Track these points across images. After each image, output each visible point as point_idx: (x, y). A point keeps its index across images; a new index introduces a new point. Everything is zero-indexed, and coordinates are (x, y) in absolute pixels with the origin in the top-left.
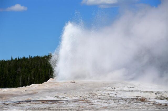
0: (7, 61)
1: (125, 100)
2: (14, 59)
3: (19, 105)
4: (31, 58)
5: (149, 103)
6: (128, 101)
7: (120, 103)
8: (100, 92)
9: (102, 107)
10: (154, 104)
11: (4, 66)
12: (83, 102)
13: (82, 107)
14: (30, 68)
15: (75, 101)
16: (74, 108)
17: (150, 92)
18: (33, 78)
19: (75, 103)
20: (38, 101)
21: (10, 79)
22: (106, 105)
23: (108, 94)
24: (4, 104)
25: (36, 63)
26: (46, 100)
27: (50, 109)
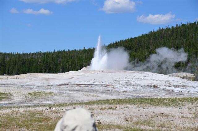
0: (51, 53)
1: (141, 86)
2: (56, 51)
3: (59, 86)
4: (69, 51)
5: (160, 89)
6: (144, 87)
7: (138, 88)
8: (122, 79)
9: (123, 91)
10: (163, 89)
11: (48, 57)
12: (108, 86)
13: (108, 90)
14: (68, 58)
15: (102, 85)
16: (102, 91)
17: (161, 81)
18: (70, 67)
19: (103, 87)
20: (74, 84)
21: (53, 67)
22: (126, 89)
23: (128, 81)
24: (48, 85)
25: (73, 55)
26: (80, 84)
27: (83, 91)
